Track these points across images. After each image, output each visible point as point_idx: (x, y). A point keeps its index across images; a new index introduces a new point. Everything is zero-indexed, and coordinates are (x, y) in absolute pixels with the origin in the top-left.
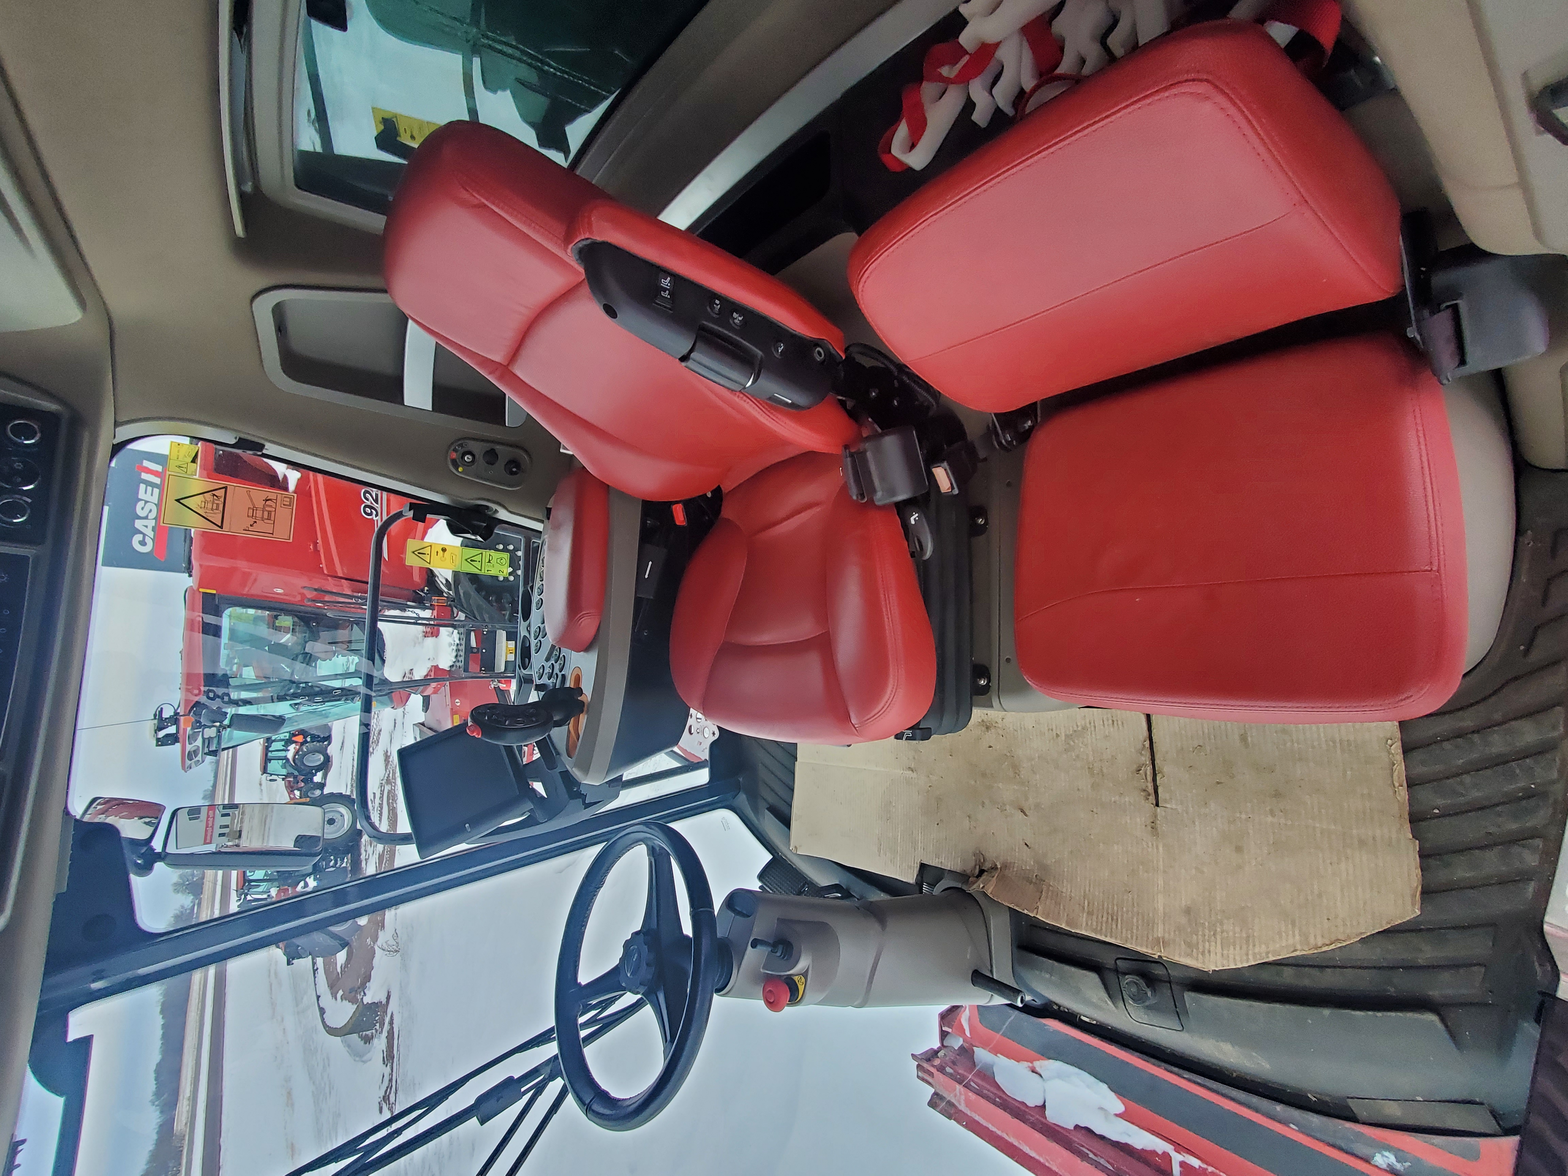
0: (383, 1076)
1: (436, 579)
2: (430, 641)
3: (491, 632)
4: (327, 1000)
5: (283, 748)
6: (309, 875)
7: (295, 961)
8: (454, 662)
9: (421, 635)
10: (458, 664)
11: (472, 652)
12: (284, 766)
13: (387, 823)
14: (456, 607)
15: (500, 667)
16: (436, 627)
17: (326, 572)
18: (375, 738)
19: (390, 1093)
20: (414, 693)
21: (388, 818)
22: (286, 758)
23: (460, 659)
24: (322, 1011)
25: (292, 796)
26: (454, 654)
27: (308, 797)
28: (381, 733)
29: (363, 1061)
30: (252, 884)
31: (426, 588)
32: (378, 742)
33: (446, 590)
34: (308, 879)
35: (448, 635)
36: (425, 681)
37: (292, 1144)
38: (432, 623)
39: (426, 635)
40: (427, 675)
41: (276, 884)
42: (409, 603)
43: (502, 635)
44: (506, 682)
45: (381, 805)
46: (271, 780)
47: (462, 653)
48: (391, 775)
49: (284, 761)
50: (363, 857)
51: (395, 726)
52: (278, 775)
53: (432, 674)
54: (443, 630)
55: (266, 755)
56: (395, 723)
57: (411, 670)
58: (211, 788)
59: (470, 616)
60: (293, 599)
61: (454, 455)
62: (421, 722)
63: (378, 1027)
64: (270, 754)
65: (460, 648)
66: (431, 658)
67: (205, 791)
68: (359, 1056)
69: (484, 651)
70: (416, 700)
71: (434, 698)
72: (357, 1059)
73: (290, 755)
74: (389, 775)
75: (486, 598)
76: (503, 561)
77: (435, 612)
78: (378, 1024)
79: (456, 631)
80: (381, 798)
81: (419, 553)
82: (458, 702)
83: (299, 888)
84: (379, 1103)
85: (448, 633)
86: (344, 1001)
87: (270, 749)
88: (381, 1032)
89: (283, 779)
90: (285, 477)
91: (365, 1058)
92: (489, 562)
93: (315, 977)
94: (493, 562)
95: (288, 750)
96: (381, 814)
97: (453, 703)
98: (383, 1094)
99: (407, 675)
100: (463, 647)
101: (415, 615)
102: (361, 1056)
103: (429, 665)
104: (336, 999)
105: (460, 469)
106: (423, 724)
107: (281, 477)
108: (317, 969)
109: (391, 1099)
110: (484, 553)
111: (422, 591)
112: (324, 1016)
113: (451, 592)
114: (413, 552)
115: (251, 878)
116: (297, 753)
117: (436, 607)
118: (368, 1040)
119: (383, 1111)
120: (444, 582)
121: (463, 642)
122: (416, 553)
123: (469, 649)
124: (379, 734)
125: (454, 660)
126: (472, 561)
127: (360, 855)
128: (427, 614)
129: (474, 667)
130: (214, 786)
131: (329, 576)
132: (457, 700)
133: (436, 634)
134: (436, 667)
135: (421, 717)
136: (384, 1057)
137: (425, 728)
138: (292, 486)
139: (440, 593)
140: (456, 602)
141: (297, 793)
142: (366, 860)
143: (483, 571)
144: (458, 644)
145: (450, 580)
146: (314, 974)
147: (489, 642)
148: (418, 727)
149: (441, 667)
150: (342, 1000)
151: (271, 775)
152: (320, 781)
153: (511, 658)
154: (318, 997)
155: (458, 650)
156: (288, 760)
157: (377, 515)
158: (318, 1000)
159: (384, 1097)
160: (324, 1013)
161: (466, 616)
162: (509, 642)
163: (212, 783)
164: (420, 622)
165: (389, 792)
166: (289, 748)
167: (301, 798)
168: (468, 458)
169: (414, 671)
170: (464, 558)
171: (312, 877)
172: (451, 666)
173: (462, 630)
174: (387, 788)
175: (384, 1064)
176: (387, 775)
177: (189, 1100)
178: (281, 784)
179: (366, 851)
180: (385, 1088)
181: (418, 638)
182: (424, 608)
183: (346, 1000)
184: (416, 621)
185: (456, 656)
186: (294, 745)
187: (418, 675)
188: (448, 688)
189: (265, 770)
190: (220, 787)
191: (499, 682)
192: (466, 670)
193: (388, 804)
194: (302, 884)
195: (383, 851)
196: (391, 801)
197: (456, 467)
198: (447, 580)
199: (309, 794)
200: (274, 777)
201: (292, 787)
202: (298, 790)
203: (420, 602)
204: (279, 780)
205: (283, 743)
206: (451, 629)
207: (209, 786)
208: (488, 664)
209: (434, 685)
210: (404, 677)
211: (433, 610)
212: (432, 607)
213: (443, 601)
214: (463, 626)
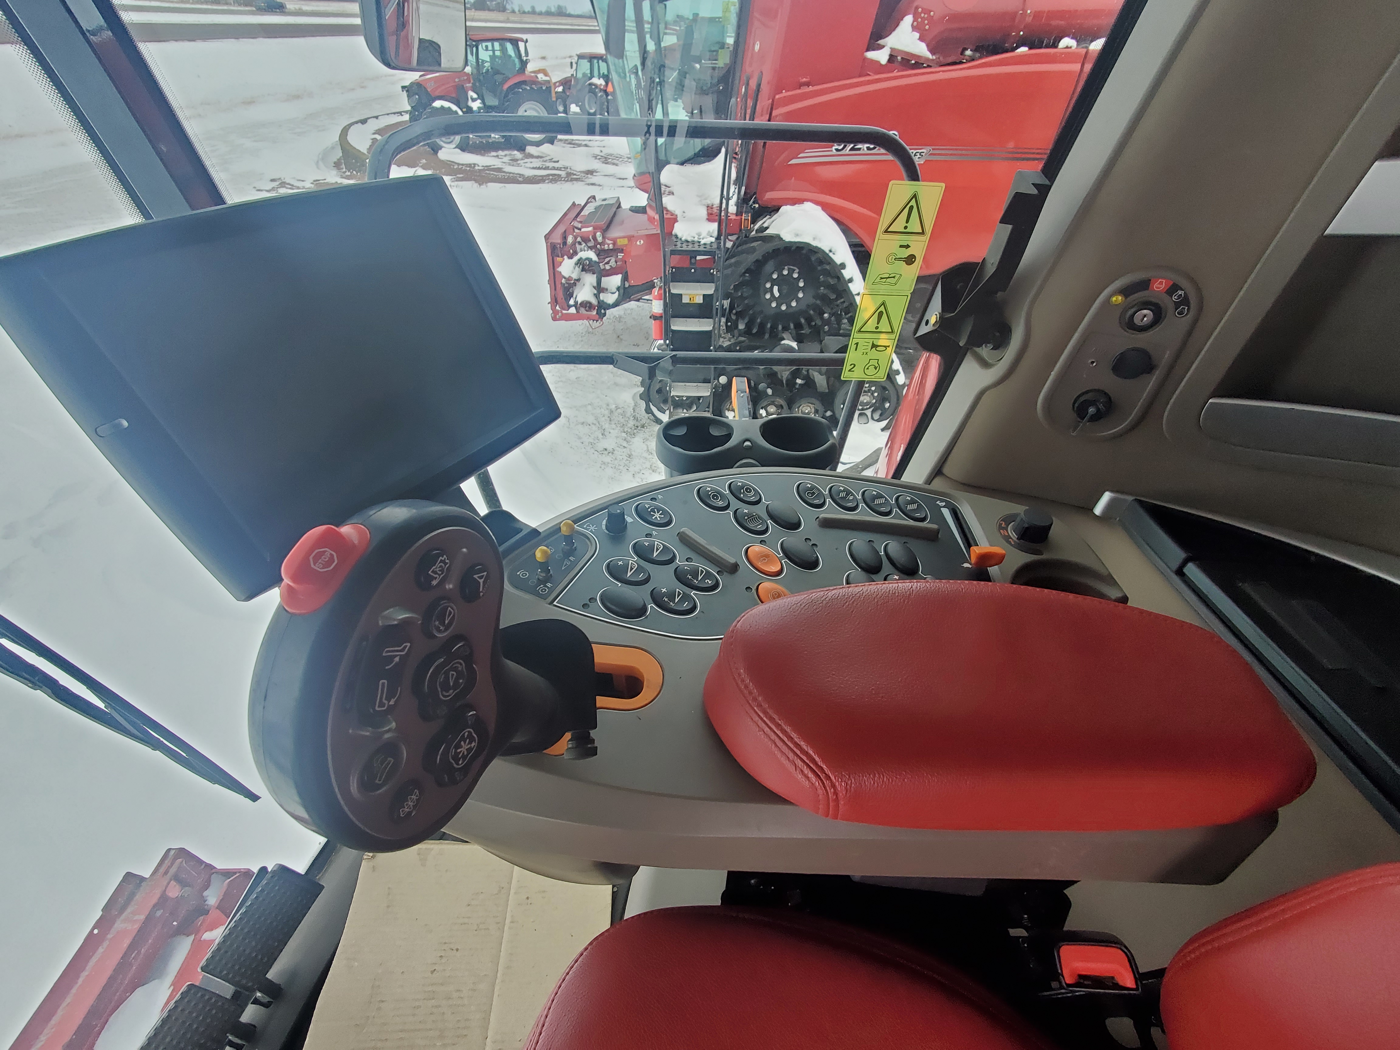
0: (303, 181)
1: (768, 217)
2: (703, 212)
3: (713, 279)
4: (374, 125)
5: (601, 73)
6: (483, 102)
7: (405, 93)
8: (681, 239)
9: (709, 202)
10: (679, 244)
11: (691, 258)
12: (584, 75)
13: (531, 175)
14: (737, 239)
15: (676, 289)
16: (717, 218)
17: (777, 97)
18: (610, 160)
19: (287, 188)
20: (648, 198)
21: (535, 176)
22: (592, 76)
23: (684, 245)
24: (364, 122)
25: (557, 84)
26: (689, 239)
27: (557, 99)
28: (614, 166)
29: (318, 162)
30: (474, 49)
31: (757, 206)
32: (606, 163)
33: (756, 227)
34: (479, 101)
35: (709, 232)
36: (661, 209)
37: (254, 102)
38: (723, 214)
39: (709, 207)
40: (667, 211)
41: (475, 71)
42: (743, 188)
43: (709, 289)
44: (659, 295)
45: (547, 168)
46: (571, 63)
47: (690, 248)
48: (575, 177)
49: (589, 75)
50: (500, 153)
51: (620, 179)
52: (576, 70)
53: (669, 216)
54: (715, 226)
55: (595, 58)
56: (623, 179)
57: (673, 194)
58: (568, 13)
59: (730, 254)
60: (747, 63)
61: (1160, 286)
62: (622, 205)
63: (348, 173)
64: (596, 61)
65: (696, 245)
66: (685, 215)
67: (565, 8)
68: (324, 157)
69: (693, 270)
70: (642, 199)
71: (643, 217)
72: (320, 156)
73: (596, 81)
74: (575, 174)
75: (748, 271)
76: (871, 371)
77: (733, 217)
78: (349, 174)
79: (713, 240)
80: (554, 168)
81: (911, 208)
82: (640, 243)
83: (472, 94)
84: (280, 179)
85: (711, 231)
86: (371, 141)
87: (600, 61)
88: (342, 177)
89: (572, 75)
90: (881, 47)
91: (321, 163)
92: (874, 346)
93: (394, 113)
94: (874, 354)
95: (599, 79)
96: (539, 168)
97: (640, 238)
98: (288, 182)
99: (668, 189)
100: (696, 248)
101: (731, 195)
102: (323, 159)
103: (678, 212)
104: (374, 134)
105: (1118, 299)
106: (619, 206)
107: (881, 42)
108: (402, 115)
109: (281, 189)
110: (893, 336)
111: (754, 203)
112: (360, 124)
113: (754, 233)
114: (915, 196)
115: (480, 47)
116: (596, 86)
117: (738, 218)
118: (337, 165)
119: (273, 183)
120: (765, 225)
121: (702, 248)
122: (913, 201)
123: (693, 254)
124: (614, 164)
125: (683, 239)
126: (880, 315)
127: (503, 149)
128: (732, 209)
129: (675, 261)
130: (570, 16)
131: (773, 101)
132: (642, 242)
133: (710, 219)
134: (675, 220)
135: (625, 205)
136: (319, 180)
137: (615, 209)
138: (871, 55)
139: (754, 222)
140: (744, 239)
141: (560, 89)
142: (497, 156)
143: (857, 335)
144: (700, 242)
145: (768, 231)
146: (398, 113)
147: (703, 277)
148: (616, 201)
149: (676, 225)
150: (372, 139)
151: (577, 63)
152: (572, 110)
153: (685, 300)
154: (377, 117)
155: (693, 242)
156: (590, 78)
157: (837, 150)
158: (374, 117)
159: (284, 183)
160: (363, 124)
161: (729, 249)
162: (702, 297)
163: (572, 13)
164: (724, 201)
165: (559, 176)
166: (601, 79)
167: (556, 93)
168: (1145, 316)
169: (671, 197)
170: (887, 299)
171: (481, 105)
172: (676, 236)
173: (715, 246)
174: (563, 173)
175: (314, 181)
176: (575, 173)
177: (300, 9)
178: (568, 73)
179: (506, 155)
180: (292, 183)
181: (706, 199)
182: (737, 204)
183: (372, 142)
184: (724, 197)
185: (687, 241)
186: (604, 83)
187: (667, 201)
188: (654, 232)
189: (581, 57)
190: (569, 20)
191: (660, 288)
192: (673, 252)
193: (548, 175)
194: (475, 96)
195: (504, 172)
196: (551, 177)
197: (1126, 291)
198: (767, 228)
199: (559, 100)
200: (574, 66)
201: (565, 83)
202: (563, 90)
203: (743, 201)
204: (572, 71)
205: (606, 73)
206: (715, 234)
207: (570, 11)
208: (679, 275)
209: (657, 217)
210: (666, 186)
211: (737, 215)
212: (739, 213)
213: (746, 226)
214: (719, 248)
